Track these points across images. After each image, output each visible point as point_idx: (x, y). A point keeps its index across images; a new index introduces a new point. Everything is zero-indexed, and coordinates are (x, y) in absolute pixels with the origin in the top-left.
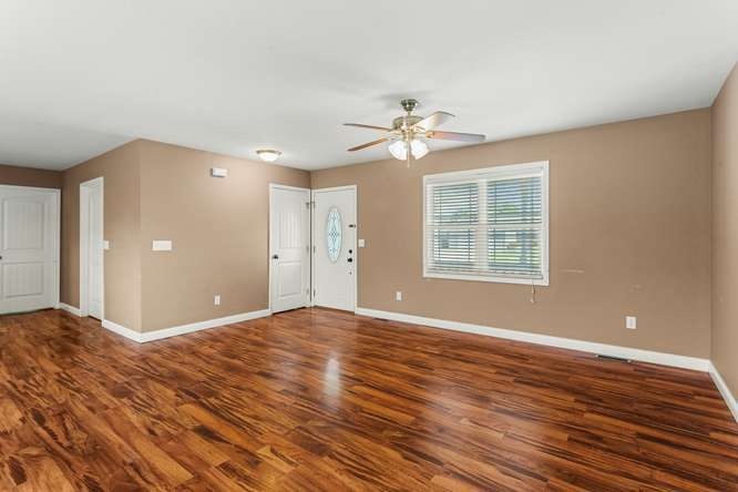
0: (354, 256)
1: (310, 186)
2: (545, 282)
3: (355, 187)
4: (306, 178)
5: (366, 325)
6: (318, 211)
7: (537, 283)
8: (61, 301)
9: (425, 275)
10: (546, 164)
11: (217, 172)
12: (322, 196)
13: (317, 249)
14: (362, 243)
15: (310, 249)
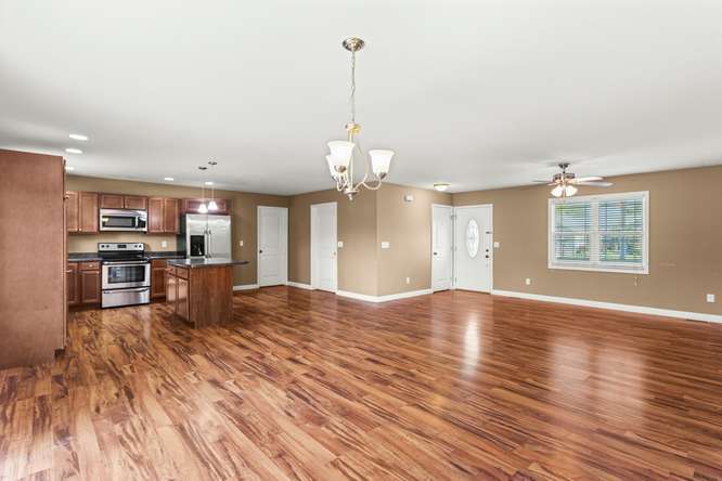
0: (490, 254)
1: (452, 204)
2: (646, 272)
3: (491, 205)
4: (451, 199)
5: (500, 303)
6: (458, 222)
7: (640, 272)
8: (289, 280)
9: (550, 266)
10: (647, 193)
11: (408, 198)
12: (462, 211)
13: (459, 248)
14: (497, 245)
15: (453, 249)
